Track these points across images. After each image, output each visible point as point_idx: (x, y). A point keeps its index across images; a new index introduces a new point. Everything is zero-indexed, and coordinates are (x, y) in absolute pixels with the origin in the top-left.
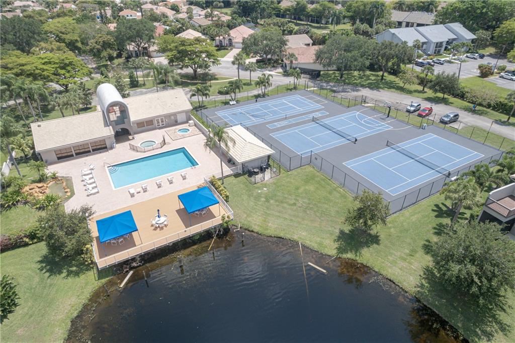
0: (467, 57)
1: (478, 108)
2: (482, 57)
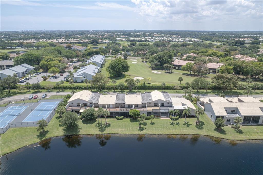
0: (35, 75)
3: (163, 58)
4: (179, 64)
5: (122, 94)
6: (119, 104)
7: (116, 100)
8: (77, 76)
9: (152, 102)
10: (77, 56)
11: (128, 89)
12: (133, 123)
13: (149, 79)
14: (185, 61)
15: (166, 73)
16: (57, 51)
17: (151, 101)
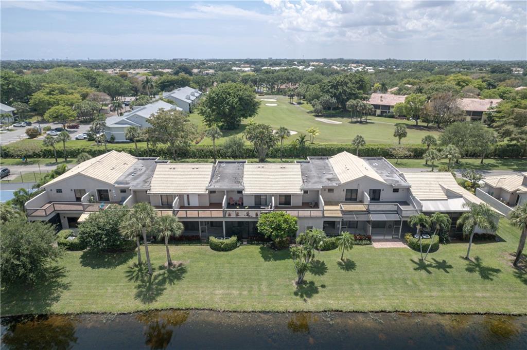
0: (14, 126)
1: (29, 160)
2: (29, 124)
3: (345, 88)
4: (385, 103)
5: (235, 163)
6: (222, 192)
7: (211, 181)
8: (115, 124)
9: (340, 185)
10: (133, 89)
11: (256, 158)
12: (272, 263)
13: (314, 131)
14: (399, 96)
15: (352, 122)
16: (88, 79)
17: (334, 184)
